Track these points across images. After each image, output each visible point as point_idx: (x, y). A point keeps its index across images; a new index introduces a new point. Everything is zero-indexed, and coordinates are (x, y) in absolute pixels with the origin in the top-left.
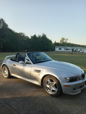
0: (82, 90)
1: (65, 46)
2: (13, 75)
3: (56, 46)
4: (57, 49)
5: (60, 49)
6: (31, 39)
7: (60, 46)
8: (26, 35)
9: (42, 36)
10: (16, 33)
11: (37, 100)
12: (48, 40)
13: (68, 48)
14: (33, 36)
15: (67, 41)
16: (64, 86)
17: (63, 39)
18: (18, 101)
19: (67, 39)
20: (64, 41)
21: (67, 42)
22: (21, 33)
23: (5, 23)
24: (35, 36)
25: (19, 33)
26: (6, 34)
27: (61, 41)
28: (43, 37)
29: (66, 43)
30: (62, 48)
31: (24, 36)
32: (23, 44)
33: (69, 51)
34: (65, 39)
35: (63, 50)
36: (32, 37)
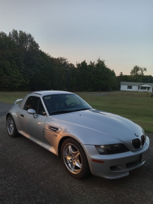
0: (130, 172)
1: (140, 82)
2: (21, 132)
3: (122, 82)
4: (124, 88)
5: (130, 87)
6: (78, 68)
7: (130, 81)
8: (69, 63)
9: (96, 63)
10: (53, 59)
11: (45, 181)
12: (108, 70)
13: (144, 86)
14: (80, 63)
15: (144, 72)
16: (94, 160)
17: (136, 69)
18: (12, 181)
19: (145, 69)
20: (139, 72)
21: (145, 75)
22: (61, 58)
23: (35, 42)
24: (84, 63)
25: (58, 59)
26: (36, 61)
27: (132, 73)
28: (98, 65)
29: (143, 76)
30: (134, 85)
31: (65, 63)
32: (64, 78)
33: (146, 90)
34: (141, 69)
35: (135, 88)
36: (78, 65)
